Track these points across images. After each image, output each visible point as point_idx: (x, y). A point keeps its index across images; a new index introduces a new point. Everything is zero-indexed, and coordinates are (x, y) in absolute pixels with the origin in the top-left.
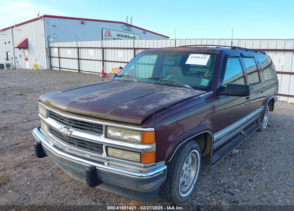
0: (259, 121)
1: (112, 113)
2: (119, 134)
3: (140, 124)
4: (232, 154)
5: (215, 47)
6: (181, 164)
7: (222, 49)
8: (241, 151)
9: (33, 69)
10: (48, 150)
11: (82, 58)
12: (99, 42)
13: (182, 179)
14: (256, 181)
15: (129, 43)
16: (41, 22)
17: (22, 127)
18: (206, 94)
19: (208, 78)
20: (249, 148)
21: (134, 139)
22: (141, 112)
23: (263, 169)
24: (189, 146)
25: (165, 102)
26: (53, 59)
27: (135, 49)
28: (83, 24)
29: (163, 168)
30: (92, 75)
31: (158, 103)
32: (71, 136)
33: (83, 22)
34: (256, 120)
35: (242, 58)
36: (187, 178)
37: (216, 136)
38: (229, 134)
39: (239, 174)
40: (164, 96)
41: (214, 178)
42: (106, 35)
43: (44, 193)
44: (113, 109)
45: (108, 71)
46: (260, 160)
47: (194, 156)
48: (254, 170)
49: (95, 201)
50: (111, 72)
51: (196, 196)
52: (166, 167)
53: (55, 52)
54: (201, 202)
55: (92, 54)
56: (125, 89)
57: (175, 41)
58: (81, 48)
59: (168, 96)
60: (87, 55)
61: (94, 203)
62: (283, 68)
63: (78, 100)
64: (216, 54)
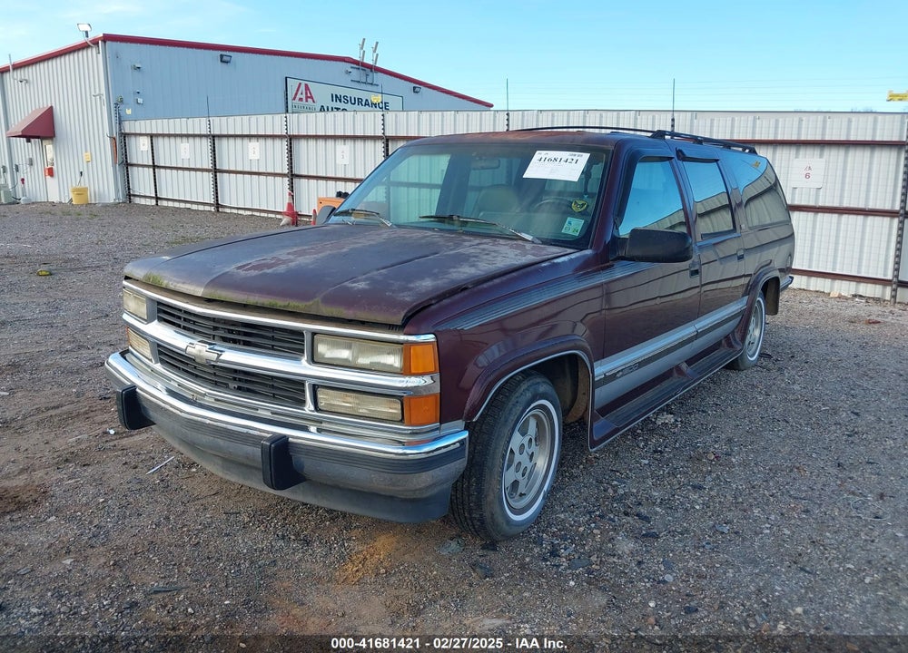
0: (735, 340)
1: (328, 300)
2: (345, 354)
3: (400, 324)
4: (656, 426)
5: (609, 131)
6: (506, 431)
7: (623, 137)
8: (679, 419)
9: (74, 203)
10: (156, 404)
11: (226, 168)
12: (277, 117)
13: (510, 476)
14: (711, 489)
15: (368, 122)
16: (94, 58)
17: (63, 363)
18: (573, 256)
19: (581, 214)
20: (703, 412)
21: (385, 365)
22: (402, 294)
23: (734, 460)
24: (527, 389)
25: (465, 272)
26: (134, 171)
27: (387, 140)
28: (224, 62)
29: (459, 436)
31: (446, 276)
32: (219, 364)
33: (225, 58)
34: (727, 337)
35: (681, 162)
36: (523, 475)
37: (601, 369)
38: (639, 367)
39: (669, 473)
40: (463, 259)
41: (602, 482)
42: (299, 96)
43: (144, 521)
44: (331, 289)
46: (730, 440)
47: (541, 415)
48: (711, 464)
49: (283, 537)
50: (315, 211)
51: (550, 525)
52: (467, 434)
53: (140, 149)
54: (564, 538)
55: (256, 156)
56: (360, 245)
57: (508, 114)
58: (221, 136)
59: (474, 259)
60: (239, 157)
61: (281, 543)
62: (817, 196)
63: (236, 271)
64: (606, 151)
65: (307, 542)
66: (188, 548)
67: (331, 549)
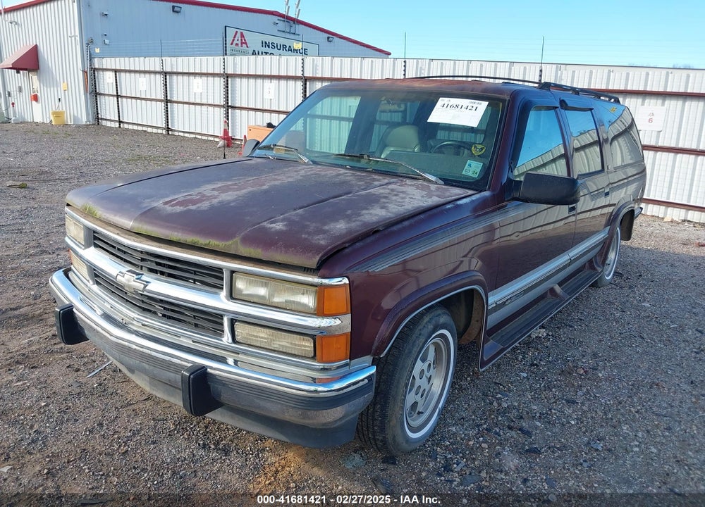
0: (597, 263)
1: (247, 240)
2: (262, 291)
3: (315, 267)
4: (531, 340)
6: (410, 363)
8: (550, 333)
9: (53, 123)
10: (89, 325)
11: (174, 99)
12: (217, 59)
13: (411, 398)
14: (583, 404)
15: (290, 64)
16: (71, 6)
17: (26, 266)
18: (474, 198)
19: (480, 158)
20: (571, 326)
21: (299, 303)
22: (316, 238)
23: (600, 375)
24: (429, 322)
25: (375, 215)
26: (101, 100)
27: (306, 80)
28: (176, 12)
29: (368, 371)
30: (200, 142)
31: (359, 218)
32: (145, 293)
33: (176, 9)
34: (590, 262)
35: (563, 111)
36: (422, 396)
37: (494, 298)
38: (524, 294)
39: (544, 386)
40: (373, 200)
41: (487, 395)
42: (236, 42)
43: (81, 427)
44: (249, 229)
45: (239, 132)
46: (595, 355)
47: (441, 343)
48: (581, 378)
49: (204, 446)
50: (245, 136)
51: (443, 438)
52: (375, 370)
53: (106, 82)
54: (455, 452)
55: (200, 90)
56: (280, 182)
57: (405, 62)
58: (172, 73)
59: (384, 200)
60: (186, 90)
61: (202, 452)
62: (658, 137)
63: (162, 206)
64: (503, 101)
65: (226, 452)
66: (116, 456)
67: (246, 460)
